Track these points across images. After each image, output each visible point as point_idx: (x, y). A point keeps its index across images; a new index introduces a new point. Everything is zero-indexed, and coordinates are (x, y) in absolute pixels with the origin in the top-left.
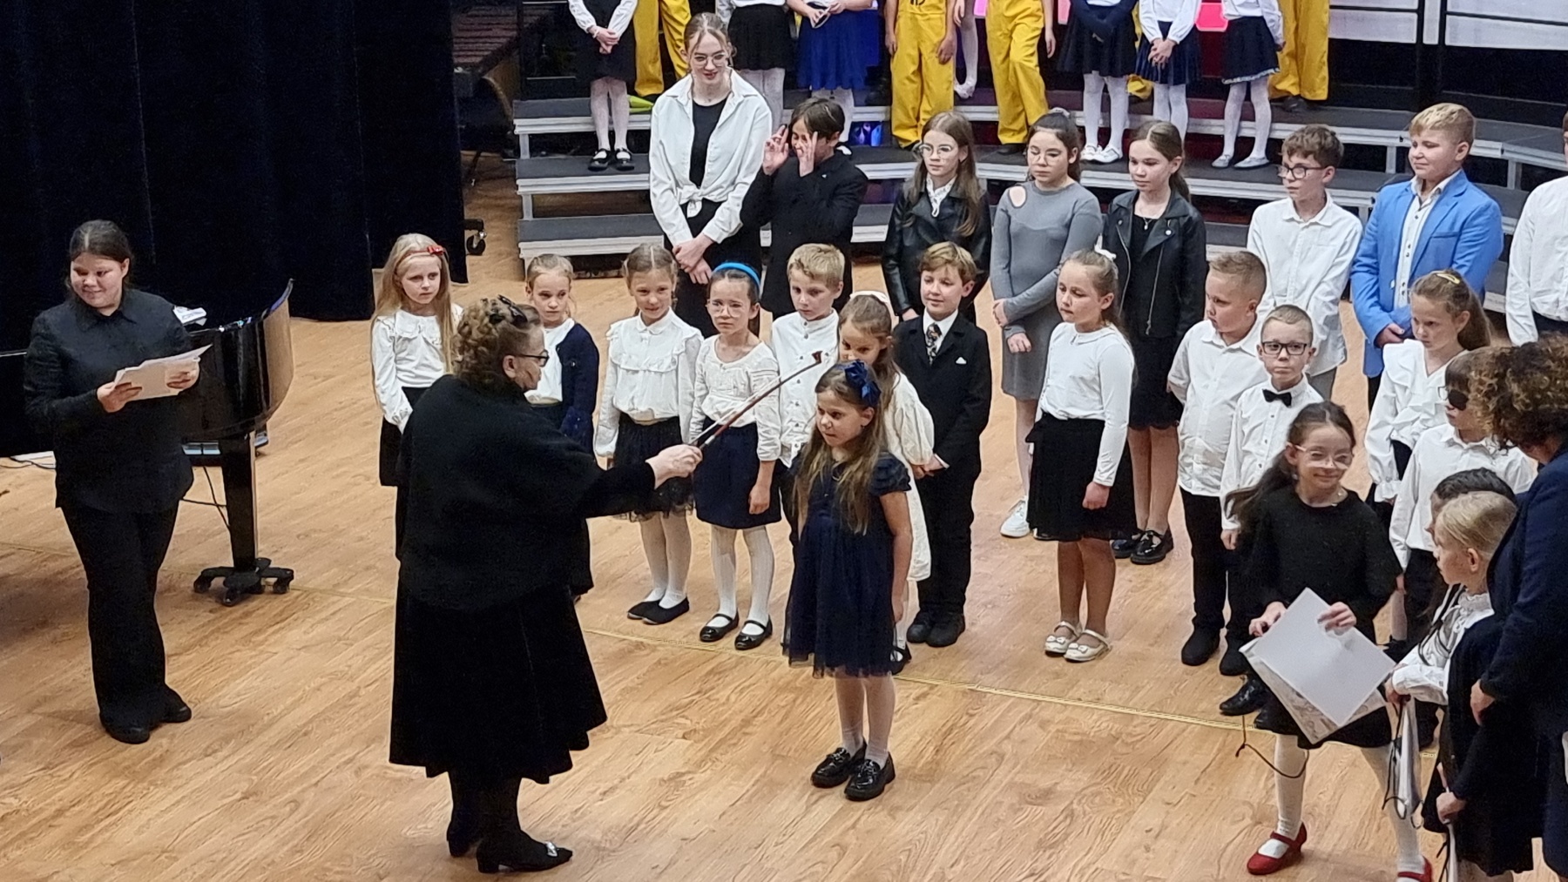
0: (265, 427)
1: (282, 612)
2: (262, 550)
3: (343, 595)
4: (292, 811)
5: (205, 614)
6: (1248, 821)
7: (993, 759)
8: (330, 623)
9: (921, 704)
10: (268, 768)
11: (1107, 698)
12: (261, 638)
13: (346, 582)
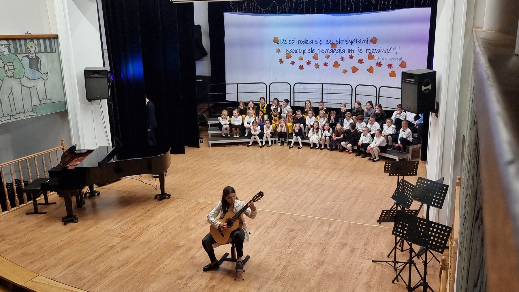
0: (167, 171)
1: (169, 202)
2: (166, 191)
3: (180, 199)
4: (170, 234)
5: (156, 202)
6: (325, 234)
7: (284, 224)
8: (177, 203)
9: (273, 215)
10: (166, 227)
11: (303, 214)
12: (165, 206)
13: (179, 197)
